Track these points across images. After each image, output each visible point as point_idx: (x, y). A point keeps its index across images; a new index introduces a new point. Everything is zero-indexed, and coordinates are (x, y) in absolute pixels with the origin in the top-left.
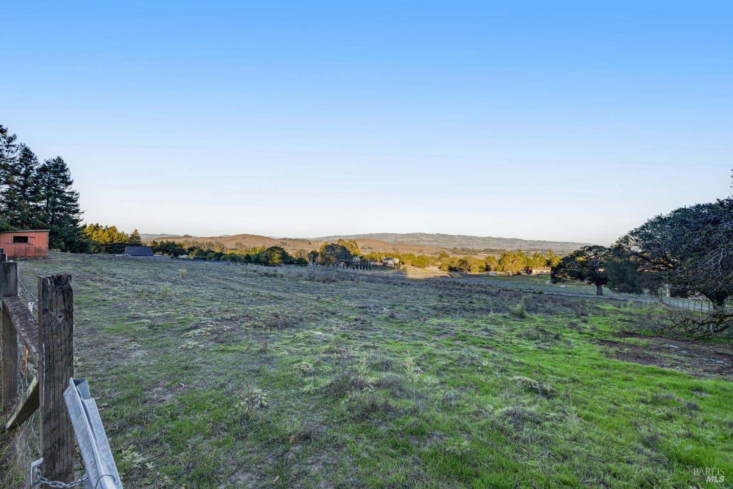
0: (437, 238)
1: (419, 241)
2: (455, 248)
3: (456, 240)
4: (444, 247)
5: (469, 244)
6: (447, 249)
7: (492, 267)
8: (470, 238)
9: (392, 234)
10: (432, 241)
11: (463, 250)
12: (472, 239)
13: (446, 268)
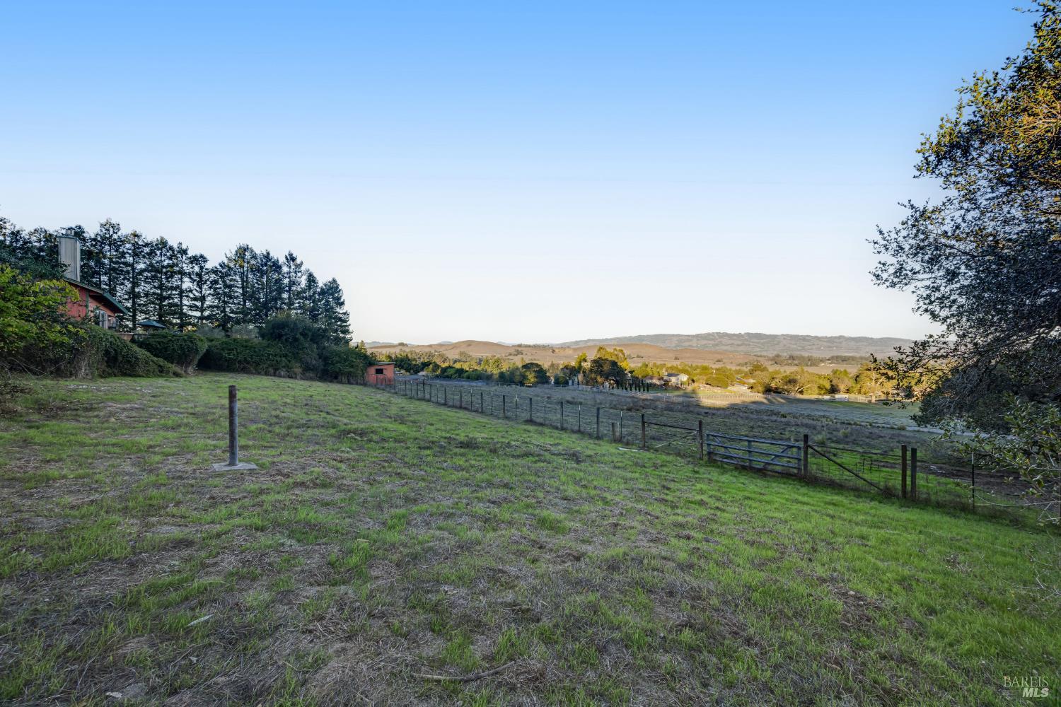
0: (746, 340)
1: (717, 345)
2: (778, 356)
3: (779, 343)
4: (759, 354)
5: (803, 349)
6: (764, 357)
7: (842, 387)
8: (805, 339)
9: (673, 335)
10: (738, 345)
11: (792, 358)
12: (809, 341)
13: (761, 389)
